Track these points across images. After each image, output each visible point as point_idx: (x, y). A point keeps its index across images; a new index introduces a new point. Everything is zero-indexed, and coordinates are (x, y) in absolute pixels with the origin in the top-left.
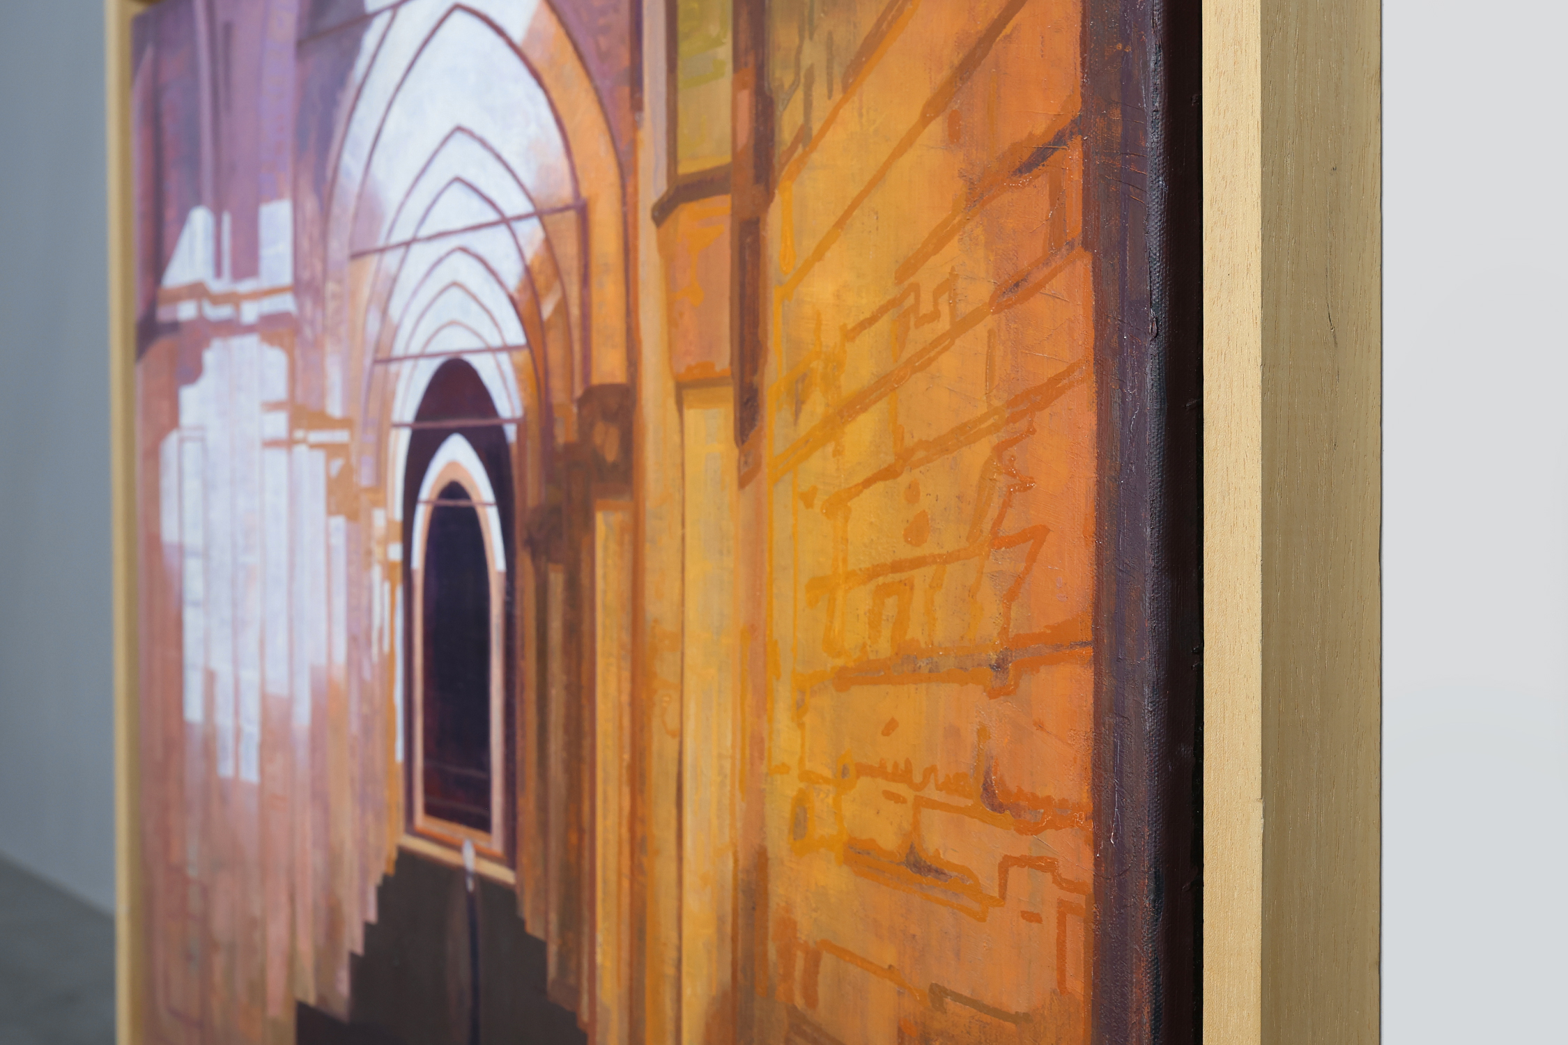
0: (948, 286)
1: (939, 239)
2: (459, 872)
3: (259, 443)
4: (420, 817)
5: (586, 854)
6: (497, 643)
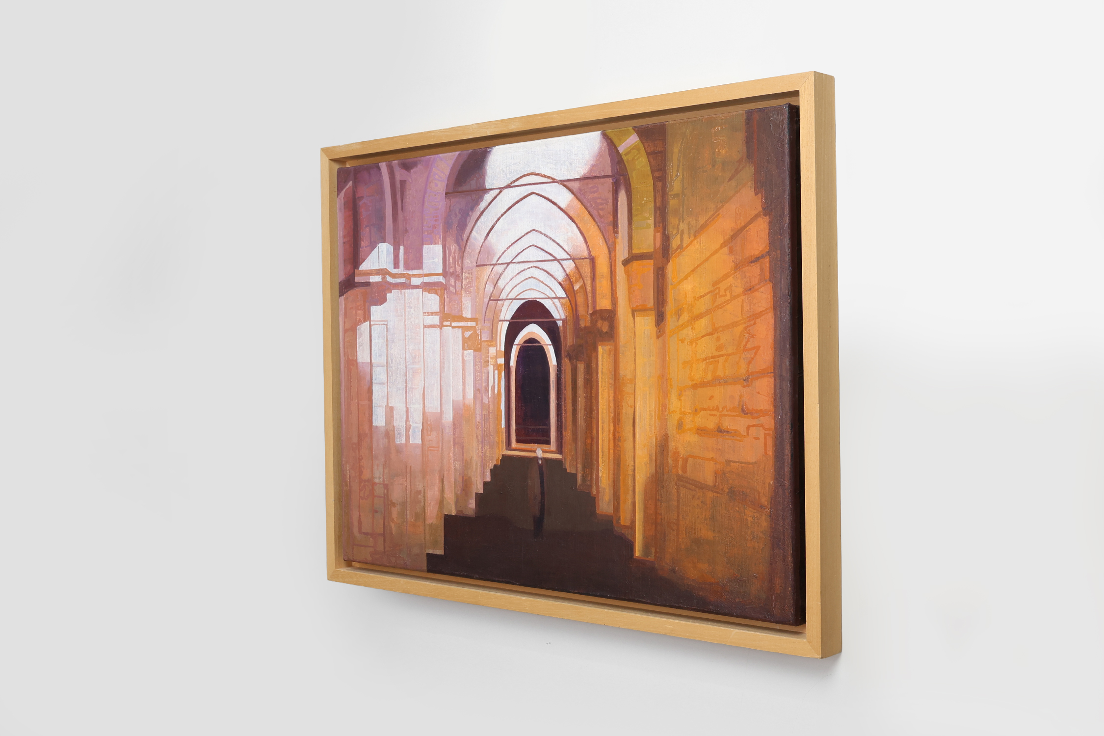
0: (730, 288)
1: (726, 276)
2: (537, 458)
3: (422, 326)
4: (514, 444)
5: (595, 445)
6: (553, 387)
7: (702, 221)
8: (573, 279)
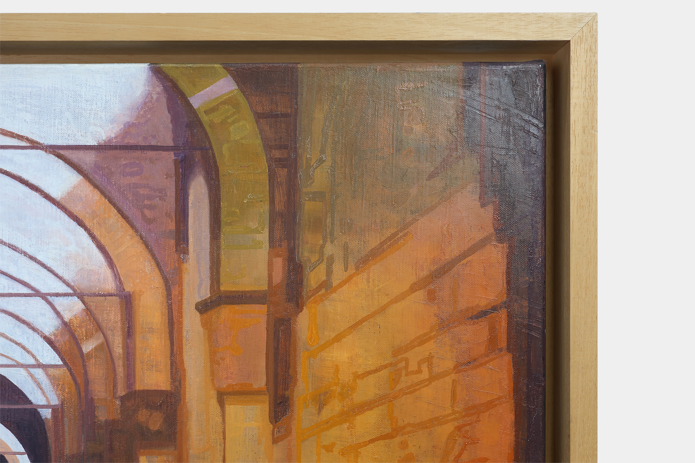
0: (429, 360)
1: (422, 341)
7: (373, 242)
8: (80, 332)
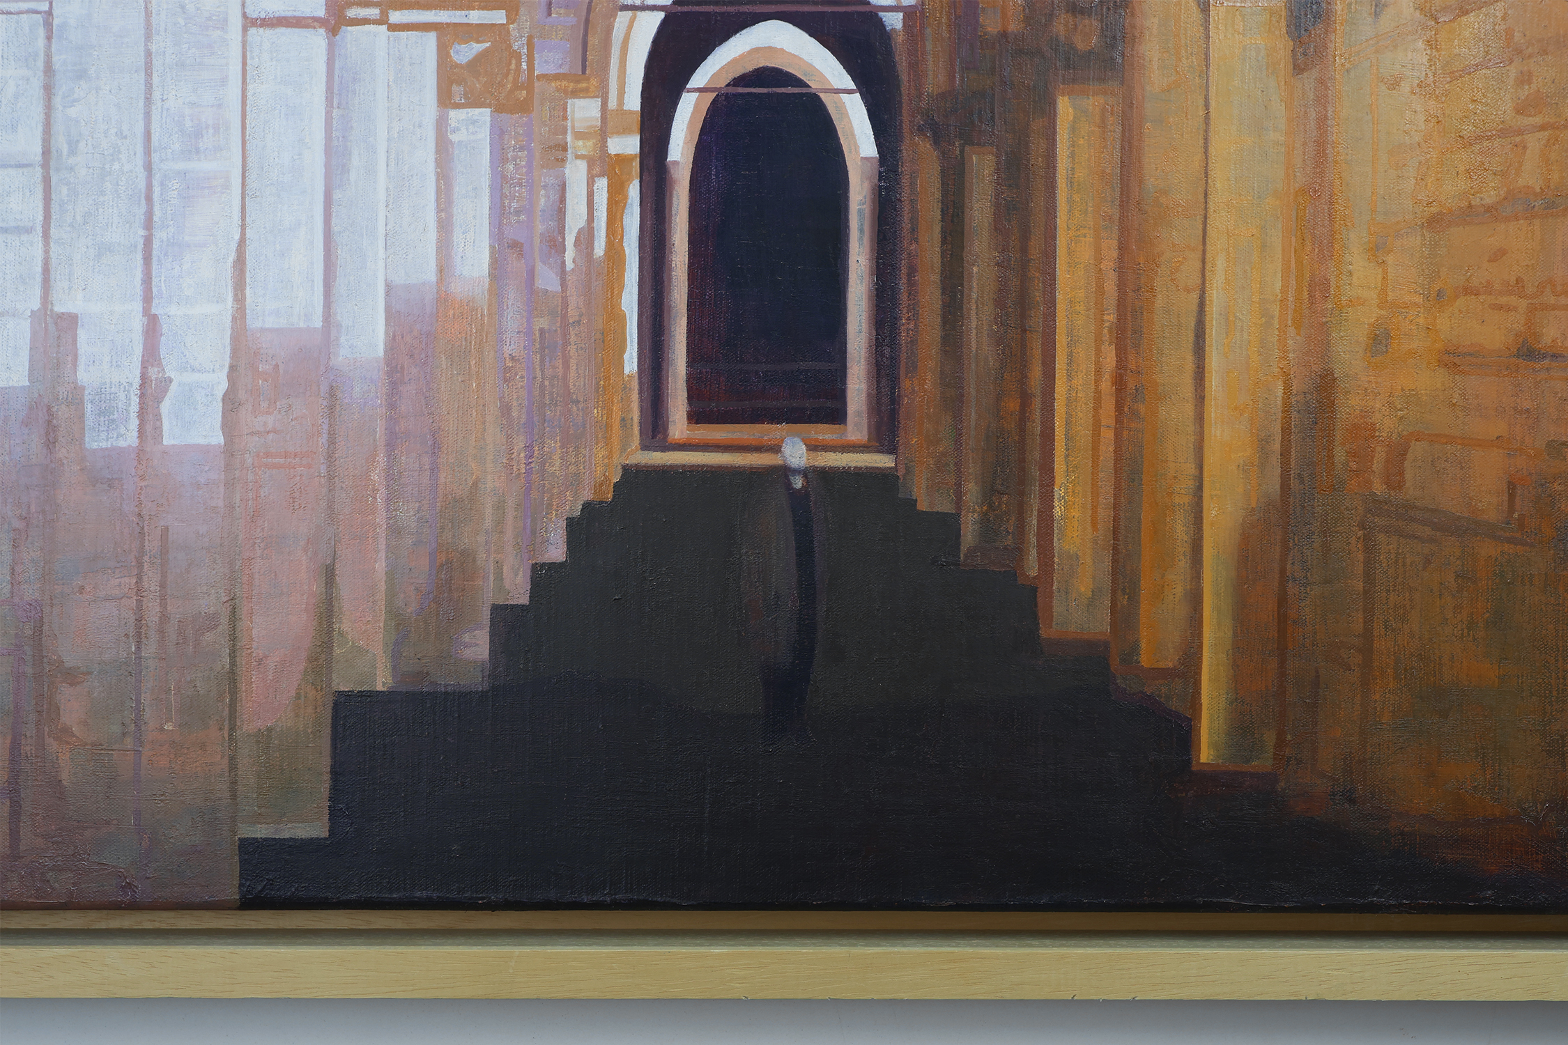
2: (785, 471)
3: (236, 22)
4: (678, 425)
5: (1037, 416)
6: (861, 231)
